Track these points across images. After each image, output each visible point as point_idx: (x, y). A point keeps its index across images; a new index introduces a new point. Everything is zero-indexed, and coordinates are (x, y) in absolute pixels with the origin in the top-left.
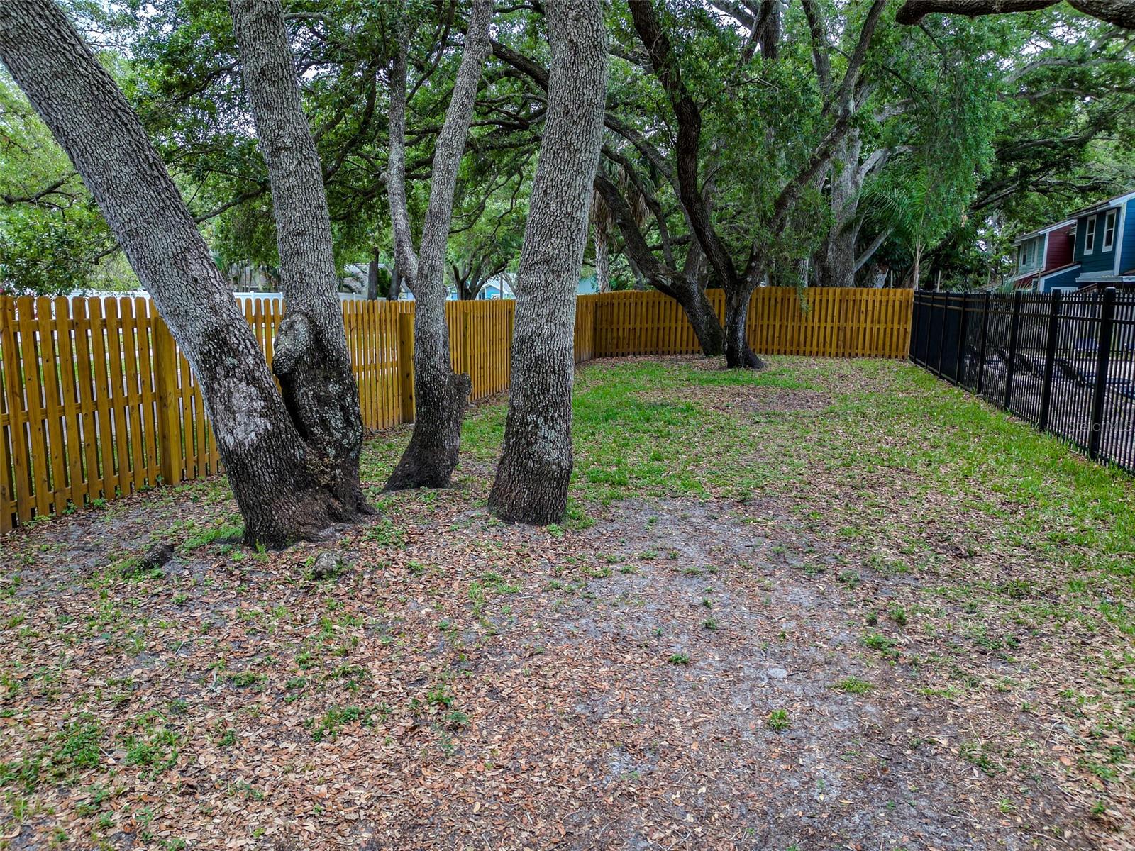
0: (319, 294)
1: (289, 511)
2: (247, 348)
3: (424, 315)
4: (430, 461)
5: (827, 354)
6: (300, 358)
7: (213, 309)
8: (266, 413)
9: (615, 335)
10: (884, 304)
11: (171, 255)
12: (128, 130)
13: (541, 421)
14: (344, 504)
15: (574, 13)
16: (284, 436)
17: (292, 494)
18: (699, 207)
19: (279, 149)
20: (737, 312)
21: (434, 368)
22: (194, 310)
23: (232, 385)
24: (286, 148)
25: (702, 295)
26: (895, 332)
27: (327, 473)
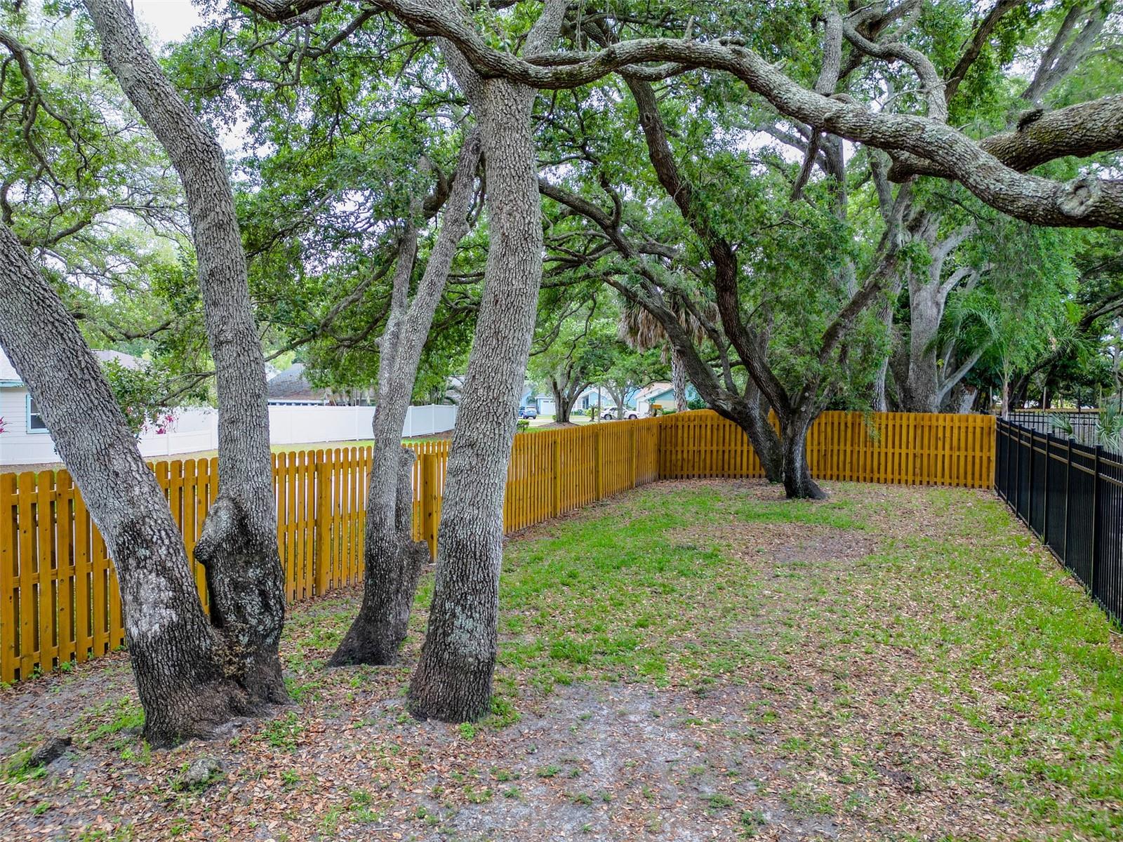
0: (248, 479)
1: (184, 707)
2: (161, 538)
3: (375, 487)
4: (373, 636)
5: (903, 482)
6: (219, 545)
7: (131, 502)
8: (174, 604)
9: (679, 456)
10: (963, 430)
11: (95, 451)
12: (63, 339)
13: (458, 610)
14: (250, 695)
15: (508, 208)
16: (189, 627)
17: (191, 687)
18: (744, 340)
19: (221, 343)
20: (792, 442)
21: (382, 539)
22: (113, 502)
23: (142, 576)
24: (227, 342)
25: (764, 420)
26: (977, 461)
27: (234, 663)
